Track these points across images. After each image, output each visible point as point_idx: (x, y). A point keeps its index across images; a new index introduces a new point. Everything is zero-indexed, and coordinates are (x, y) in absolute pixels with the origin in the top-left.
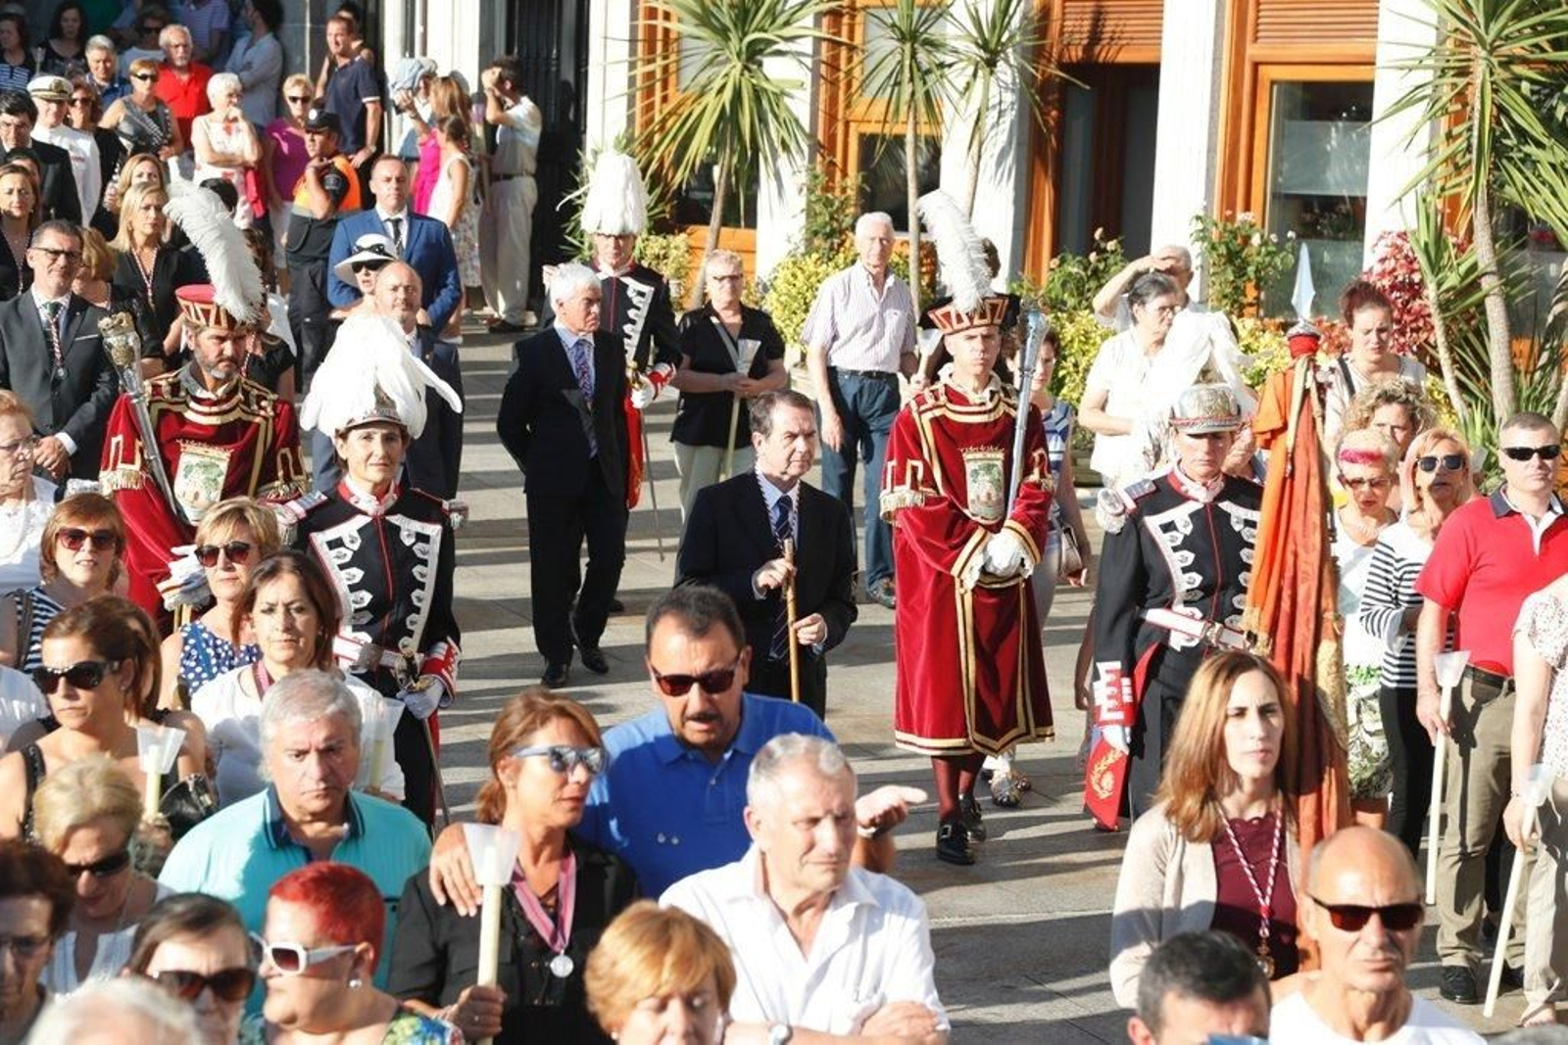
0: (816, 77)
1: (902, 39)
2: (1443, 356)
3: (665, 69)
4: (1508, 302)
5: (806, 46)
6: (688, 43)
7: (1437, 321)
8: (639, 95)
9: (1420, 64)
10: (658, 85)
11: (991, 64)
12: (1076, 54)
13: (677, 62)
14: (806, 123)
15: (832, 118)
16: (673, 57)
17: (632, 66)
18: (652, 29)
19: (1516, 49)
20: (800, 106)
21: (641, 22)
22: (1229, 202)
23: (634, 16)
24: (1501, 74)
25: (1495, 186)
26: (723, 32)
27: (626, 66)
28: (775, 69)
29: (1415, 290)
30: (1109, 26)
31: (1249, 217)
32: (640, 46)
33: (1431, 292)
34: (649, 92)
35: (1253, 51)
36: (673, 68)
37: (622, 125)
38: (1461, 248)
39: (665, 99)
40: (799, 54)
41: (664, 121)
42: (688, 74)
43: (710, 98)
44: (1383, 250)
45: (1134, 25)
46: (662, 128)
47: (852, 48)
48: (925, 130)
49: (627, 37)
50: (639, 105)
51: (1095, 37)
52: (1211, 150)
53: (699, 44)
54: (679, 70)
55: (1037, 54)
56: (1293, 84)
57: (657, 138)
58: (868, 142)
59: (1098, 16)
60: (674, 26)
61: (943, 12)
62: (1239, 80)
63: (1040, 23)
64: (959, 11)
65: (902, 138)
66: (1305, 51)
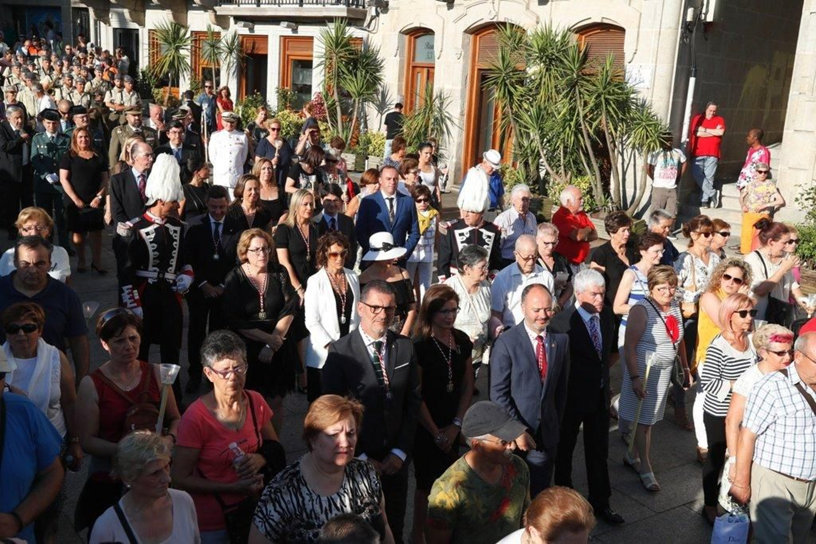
0: (191, 53)
1: (211, 46)
2: (328, 118)
3: (157, 51)
4: (341, 107)
5: (189, 47)
6: (162, 46)
7: (327, 111)
8: (151, 57)
9: (322, 57)
10: (155, 55)
11: (231, 53)
12: (249, 51)
14: (190, 64)
15: (195, 63)
16: (159, 49)
17: (149, 50)
19: (341, 54)
20: (188, 60)
21: (151, 40)
22: (283, 85)
23: (149, 39)
24: (339, 60)
25: (338, 83)
26: (170, 44)
28: (182, 52)
29: (322, 105)
30: (257, 46)
31: (288, 88)
32: (151, 46)
33: (325, 105)
35: (287, 53)
37: (147, 63)
38: (331, 96)
39: (157, 58)
40: (187, 49)
41: (157, 63)
42: (162, 52)
43: (168, 58)
44: (315, 96)
45: (262, 46)
46: (157, 65)
47: (199, 48)
48: (217, 67)
49: (148, 43)
50: (151, 59)
51: (253, 48)
52: (279, 74)
53: (165, 46)
54: (160, 51)
55: (241, 51)
56: (296, 60)
57: (155, 67)
58: (203, 69)
59: (254, 44)
60: (159, 42)
61: (220, 41)
62: (285, 59)
63: (241, 44)
64: (223, 41)
65: (211, 69)
66: (298, 53)
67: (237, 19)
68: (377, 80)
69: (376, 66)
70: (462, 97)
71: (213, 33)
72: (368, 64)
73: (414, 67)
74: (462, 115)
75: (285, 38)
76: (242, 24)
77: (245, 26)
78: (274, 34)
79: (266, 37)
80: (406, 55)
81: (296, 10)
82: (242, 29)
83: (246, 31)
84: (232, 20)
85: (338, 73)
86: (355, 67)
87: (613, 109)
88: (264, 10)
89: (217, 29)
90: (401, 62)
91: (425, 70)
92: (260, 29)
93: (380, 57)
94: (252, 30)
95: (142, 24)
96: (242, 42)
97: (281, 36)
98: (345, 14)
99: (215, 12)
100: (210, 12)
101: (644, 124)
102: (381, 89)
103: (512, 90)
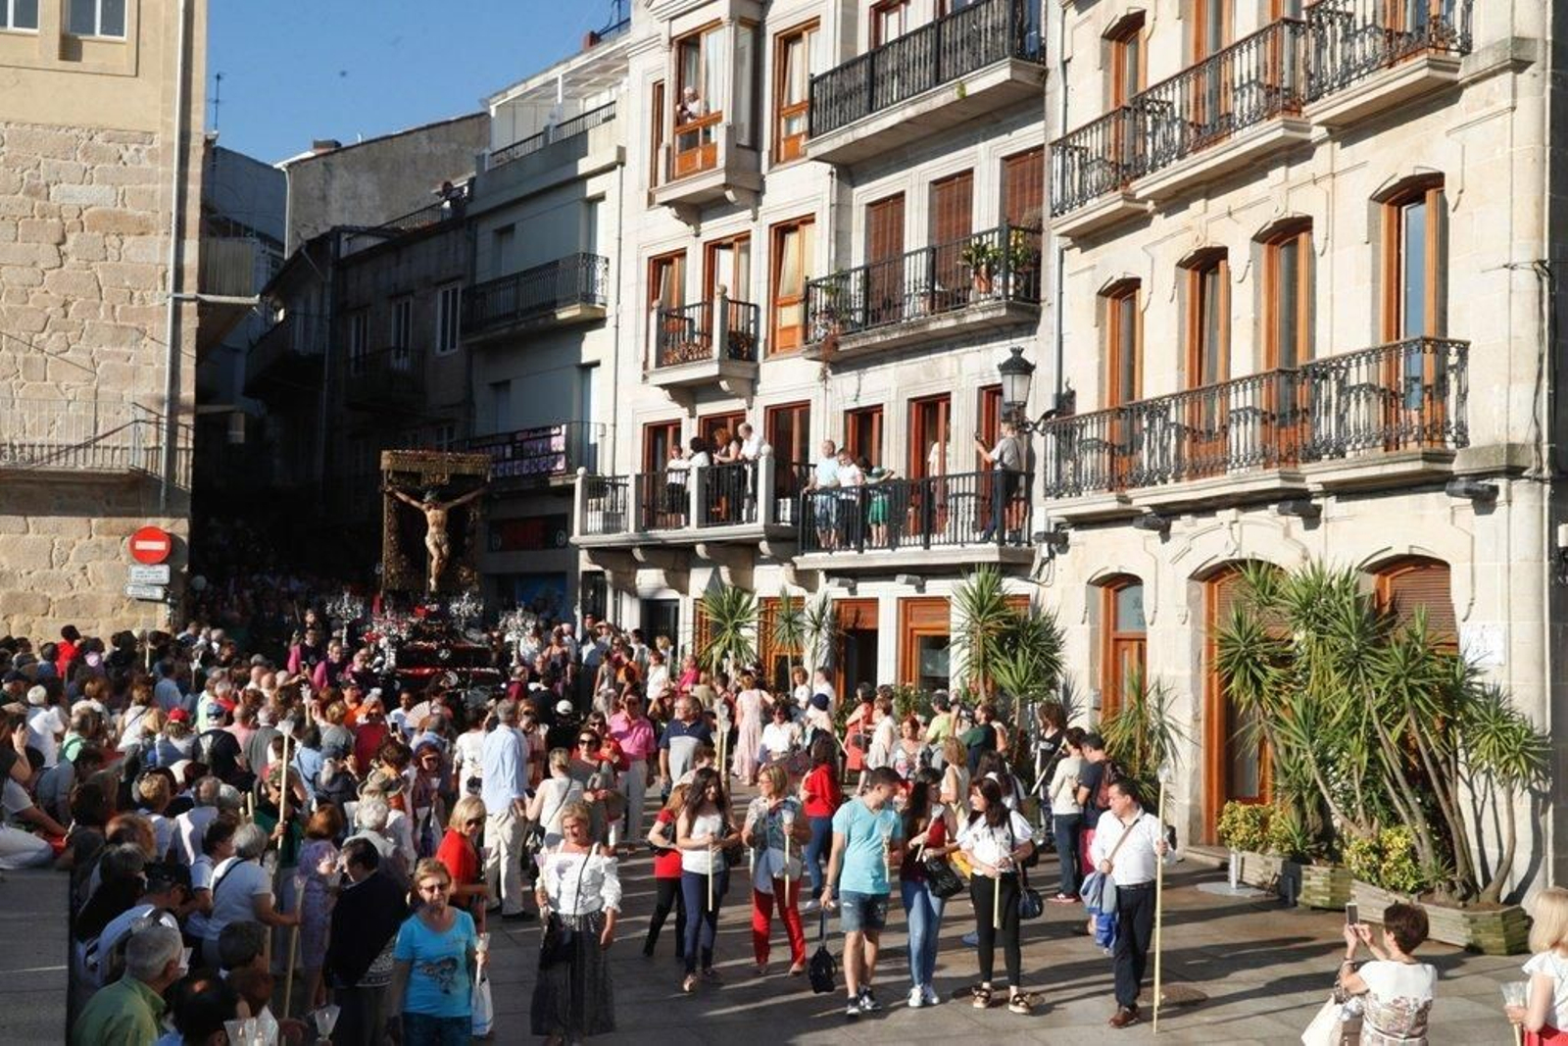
0: (759, 633)
1: (789, 621)
5: (755, 624)
8: (696, 642)
9: (962, 629)
10: (704, 639)
11: (818, 630)
12: (850, 626)
14: (755, 652)
15: (765, 650)
17: (694, 632)
19: (991, 624)
20: (753, 645)
21: (697, 617)
22: (904, 679)
24: (985, 633)
26: (726, 620)
27: (692, 632)
28: (744, 632)
30: (861, 616)
31: (910, 684)
32: (697, 625)
34: (700, 640)
35: (911, 625)
40: (752, 628)
43: (721, 643)
45: (870, 615)
47: (771, 625)
48: (796, 653)
49: (692, 622)
51: (857, 619)
52: (897, 661)
55: (836, 626)
56: (926, 637)
59: (858, 613)
60: (708, 618)
61: (801, 612)
62: (907, 636)
63: (836, 615)
64: (807, 612)
65: (786, 657)
66: (926, 625)
67: (830, 573)
68: (1053, 665)
69: (1052, 641)
70: (1195, 689)
71: (789, 599)
72: (1037, 639)
73: (1117, 640)
74: (1196, 720)
75: (906, 603)
76: (836, 581)
77: (841, 585)
78: (887, 595)
79: (874, 602)
80: (1101, 620)
81: (917, 554)
82: (836, 591)
83: (843, 593)
84: (822, 576)
85: (985, 655)
86: (1015, 645)
87: (1424, 701)
88: (869, 558)
89: (796, 591)
90: (1093, 633)
91: (1135, 644)
92: (866, 590)
93: (1058, 626)
94: (853, 590)
95: (684, 591)
96: (839, 610)
97: (899, 599)
98: (996, 558)
99: (794, 564)
100: (787, 565)
101: (1493, 727)
102: (1061, 679)
103: (1259, 674)
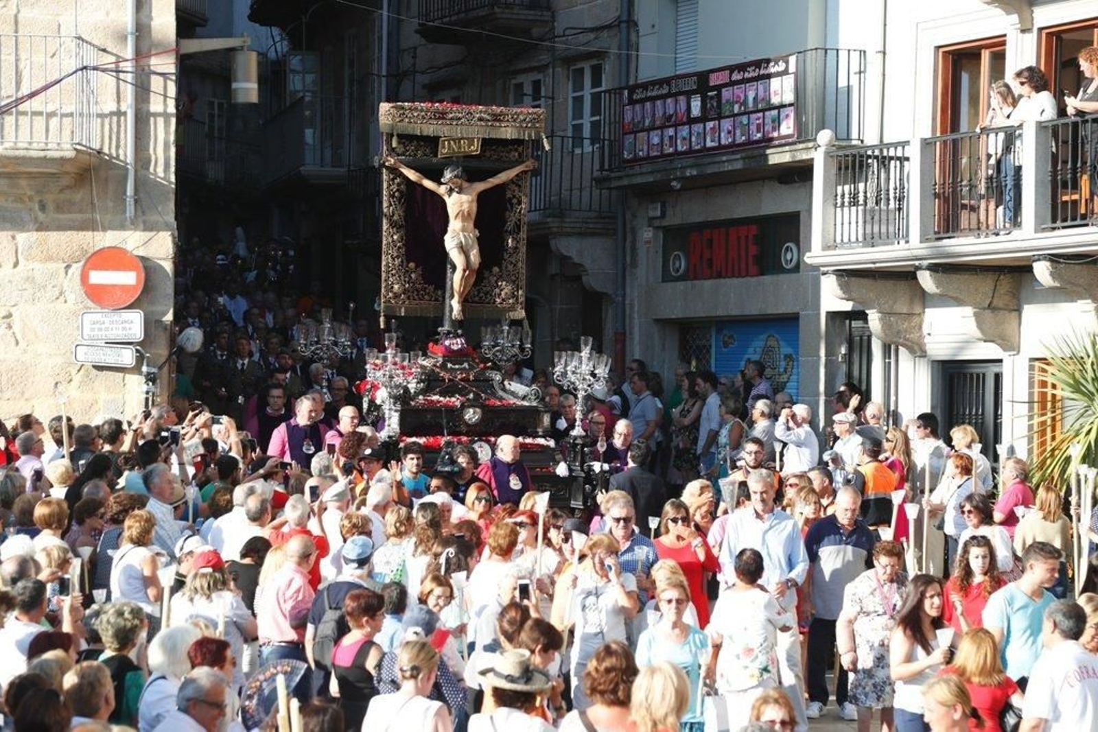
3: (1054, 419)
6: (1068, 403)
8: (1035, 436)
10: (1049, 430)
13: (1061, 414)
16: (1059, 411)
17: (1031, 418)
18: (1044, 395)
21: (1036, 390)
23: (1031, 385)
27: (1026, 418)
32: (1036, 405)
34: (1043, 433)
36: (1058, 418)
39: (1053, 438)
41: (1053, 450)
42: (1068, 422)
43: (1081, 438)
46: (1052, 456)
49: (1026, 399)
50: (1036, 442)
54: (1062, 419)
57: (1049, 462)
60: (1058, 392)
95: (1011, 345)
